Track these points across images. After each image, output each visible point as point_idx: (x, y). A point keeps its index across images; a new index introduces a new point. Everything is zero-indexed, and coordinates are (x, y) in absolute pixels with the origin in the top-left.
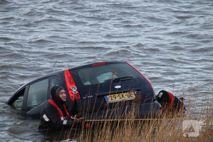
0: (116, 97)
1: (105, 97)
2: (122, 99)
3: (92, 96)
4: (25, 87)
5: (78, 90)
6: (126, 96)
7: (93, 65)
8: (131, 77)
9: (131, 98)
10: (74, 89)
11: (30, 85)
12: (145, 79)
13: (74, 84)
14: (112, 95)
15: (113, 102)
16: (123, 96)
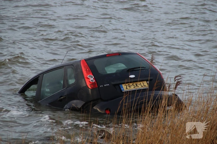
0: (131, 86)
1: (120, 86)
2: (136, 88)
3: (108, 85)
4: (39, 76)
5: (95, 79)
6: (139, 85)
7: (107, 56)
8: (144, 67)
9: (144, 87)
10: (91, 78)
11: (43, 74)
12: (156, 70)
13: (91, 73)
14: (127, 84)
15: (128, 90)
16: (136, 85)
